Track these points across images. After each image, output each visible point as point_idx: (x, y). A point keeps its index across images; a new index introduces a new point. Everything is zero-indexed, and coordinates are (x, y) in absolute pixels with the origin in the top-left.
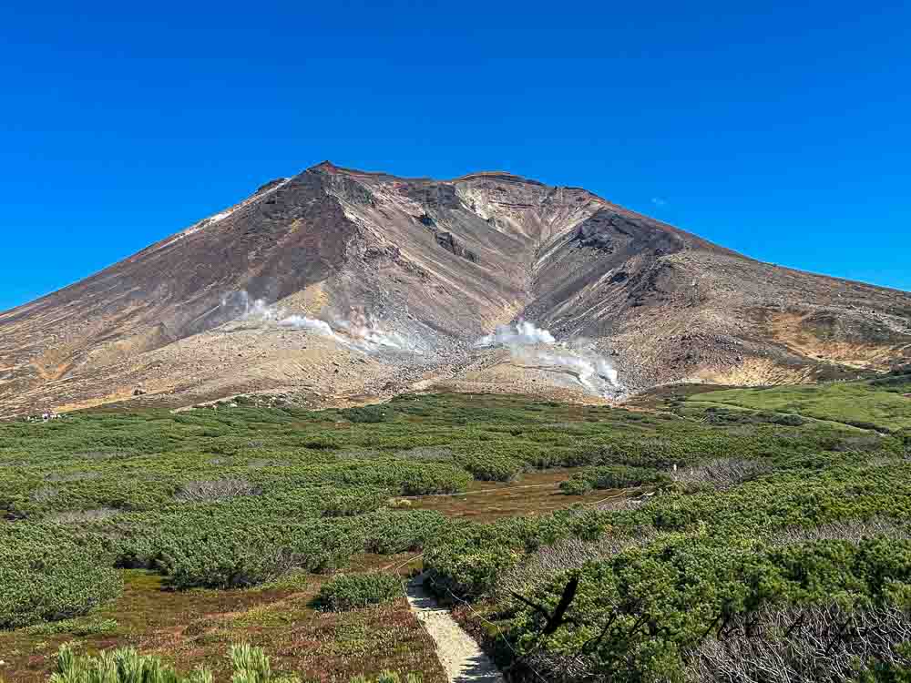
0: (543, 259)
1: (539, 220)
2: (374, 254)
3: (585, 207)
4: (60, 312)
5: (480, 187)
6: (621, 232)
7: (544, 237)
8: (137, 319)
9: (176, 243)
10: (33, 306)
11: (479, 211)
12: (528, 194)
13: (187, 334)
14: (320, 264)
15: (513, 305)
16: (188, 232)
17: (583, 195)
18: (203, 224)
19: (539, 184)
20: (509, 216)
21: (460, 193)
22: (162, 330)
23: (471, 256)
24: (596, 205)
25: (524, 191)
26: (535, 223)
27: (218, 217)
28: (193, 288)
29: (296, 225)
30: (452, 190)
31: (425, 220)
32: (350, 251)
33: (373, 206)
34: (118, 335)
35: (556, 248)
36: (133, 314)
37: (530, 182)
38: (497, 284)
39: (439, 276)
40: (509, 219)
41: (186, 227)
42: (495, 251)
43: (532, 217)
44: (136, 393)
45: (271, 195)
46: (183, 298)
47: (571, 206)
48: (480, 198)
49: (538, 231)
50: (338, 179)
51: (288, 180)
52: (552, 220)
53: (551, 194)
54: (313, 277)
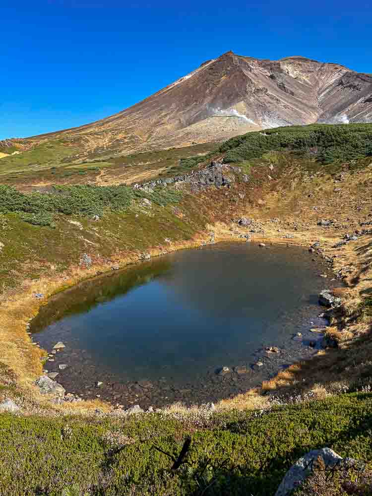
0: (322, 95)
1: (317, 78)
2: (258, 90)
3: (339, 71)
4: (136, 115)
5: (290, 63)
6: (364, 80)
7: (320, 85)
8: (168, 117)
9: (173, 88)
10: (124, 113)
11: (291, 75)
12: (312, 66)
13: (190, 124)
14: (237, 95)
15: (315, 115)
16: (176, 84)
17: (337, 66)
18: (181, 80)
19: (317, 62)
20: (303, 76)
21: (282, 67)
22: (180, 122)
23: (292, 94)
24: (345, 71)
25: (309, 65)
26: (315, 79)
27: (187, 77)
28: (187, 105)
29: (223, 78)
30: (279, 64)
31: (272, 77)
32: (248, 89)
33: (250, 71)
34: (163, 124)
35: (327, 90)
36: (166, 115)
37: (312, 61)
38: (306, 105)
39: (283, 101)
40: (304, 78)
41: (174, 81)
42: (300, 91)
43: (314, 77)
44: (193, 143)
45: (210, 66)
46: (183, 110)
47: (332, 72)
48: (290, 68)
49: (317, 83)
50: (236, 59)
51: (213, 61)
52: (323, 78)
53: (322, 66)
54: (236, 100)
